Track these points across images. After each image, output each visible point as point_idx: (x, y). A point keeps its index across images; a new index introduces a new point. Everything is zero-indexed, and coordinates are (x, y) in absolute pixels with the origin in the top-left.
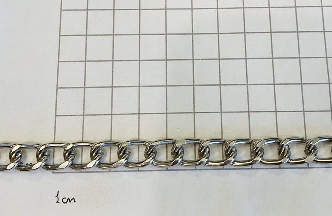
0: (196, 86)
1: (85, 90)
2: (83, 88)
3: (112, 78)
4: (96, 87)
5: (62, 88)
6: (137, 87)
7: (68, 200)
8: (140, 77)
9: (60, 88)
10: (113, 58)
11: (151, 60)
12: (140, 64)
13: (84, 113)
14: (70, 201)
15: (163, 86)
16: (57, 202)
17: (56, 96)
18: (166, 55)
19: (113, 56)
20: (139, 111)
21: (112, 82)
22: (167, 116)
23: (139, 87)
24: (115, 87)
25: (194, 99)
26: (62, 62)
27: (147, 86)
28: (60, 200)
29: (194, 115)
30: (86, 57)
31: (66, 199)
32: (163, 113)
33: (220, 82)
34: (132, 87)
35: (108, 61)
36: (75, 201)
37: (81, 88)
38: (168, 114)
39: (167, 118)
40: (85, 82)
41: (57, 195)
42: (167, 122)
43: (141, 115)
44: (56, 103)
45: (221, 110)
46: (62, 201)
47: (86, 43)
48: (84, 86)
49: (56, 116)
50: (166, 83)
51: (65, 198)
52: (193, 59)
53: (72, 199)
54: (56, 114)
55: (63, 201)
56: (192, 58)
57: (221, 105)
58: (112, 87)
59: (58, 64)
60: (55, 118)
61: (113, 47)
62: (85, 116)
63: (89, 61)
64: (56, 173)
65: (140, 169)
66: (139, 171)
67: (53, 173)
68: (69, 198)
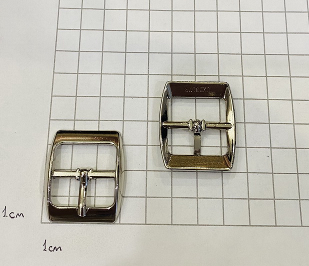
0: (174, 146)
7: (54, 249)
10: (99, 118)
11: (133, 121)
12: (123, 124)
14: (57, 250)
15: (144, 145)
16: (45, 250)
22: (147, 173)
26: (53, 120)
28: (47, 249)
30: (75, 117)
32: (144, 171)
36: (61, 250)
39: (146, 175)
41: (45, 244)
42: (146, 179)
46: (49, 249)
47: (76, 103)
50: (147, 143)
51: (52, 247)
53: (58, 248)
55: (51, 249)
59: (50, 122)
61: (100, 108)
63: (78, 120)
64: (44, 223)
65: (121, 223)
66: (120, 224)
67: (42, 223)
68: (55, 247)
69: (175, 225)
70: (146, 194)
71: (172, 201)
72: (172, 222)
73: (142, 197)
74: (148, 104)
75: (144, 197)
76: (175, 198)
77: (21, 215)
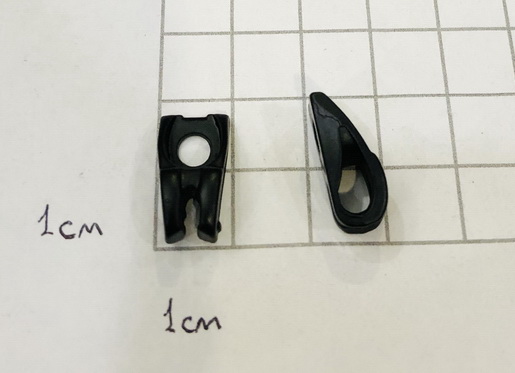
1: (232, 39)
2: (226, 33)
3: (300, 9)
4: (260, 33)
5: (175, 34)
6: (364, 30)
7: (199, 324)
8: (368, 8)
9: (170, 34)
13: (232, 93)
14: (206, 328)
15: (430, 30)
16: (170, 329)
17: (162, 52)
20: (375, 90)
21: (300, 21)
22: (448, 102)
23: (370, 30)
24: (309, 32)
27: (388, 30)
28: (177, 325)
31: (195, 320)
32: (439, 95)
34: (352, 31)
36: (219, 327)
37: (221, 33)
38: (451, 98)
39: (449, 107)
41: (169, 310)
42: (450, 116)
43: (379, 100)
44: (161, 70)
46: (184, 328)
48: (229, 30)
49: (161, 100)
50: (438, 22)
51: (190, 318)
53: (211, 322)
54: (160, 96)
58: (301, 32)
60: (160, 108)
62: (236, 103)
64: (164, 249)
65: (391, 240)
66: (389, 243)
67: (156, 249)
68: (201, 320)
70: (455, 157)
73: (445, 166)
75: (449, 166)
77: (95, 227)
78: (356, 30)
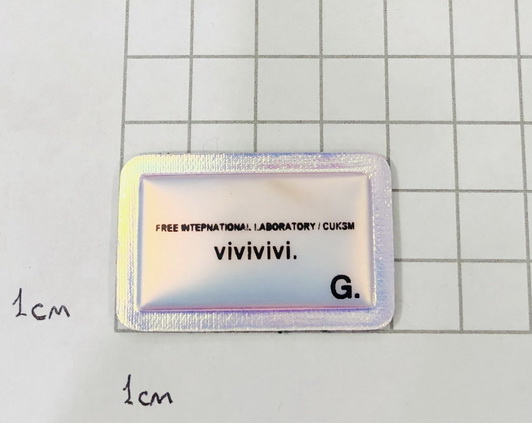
0: (460, 123)
1: (190, 128)
2: (184, 122)
3: (256, 98)
4: (217, 122)
5: (135, 122)
6: (315, 122)
7: (153, 398)
8: (321, 99)
9: (131, 122)
10: (256, 50)
11: (348, 57)
12: (321, 65)
14: (159, 402)
15: (379, 122)
17: (123, 141)
18: (386, 44)
19: (256, 44)
21: (256, 111)
23: (322, 122)
24: (263, 122)
25: (456, 156)
26: (133, 57)
28: (134, 398)
29: (457, 195)
30: (192, 48)
31: (150, 395)
33: (522, 116)
34: (304, 122)
35: (245, 57)
36: (171, 401)
37: (179, 122)
40: (190, 108)
41: (128, 385)
45: (525, 186)
46: (140, 401)
47: (192, 12)
48: (187, 119)
50: (388, 115)
51: (146, 393)
52: (452, 57)
53: (163, 397)
55: (142, 399)
56: (449, 53)
57: (525, 172)
58: (256, 122)
59: (125, 63)
61: (257, 24)
63: (199, 57)
64: (123, 331)
67: (117, 330)
68: (156, 395)
69: (471, 332)
71: (460, 269)
72: (461, 325)
74: (385, 11)
76: (467, 261)
77: (63, 310)
78: (308, 122)
